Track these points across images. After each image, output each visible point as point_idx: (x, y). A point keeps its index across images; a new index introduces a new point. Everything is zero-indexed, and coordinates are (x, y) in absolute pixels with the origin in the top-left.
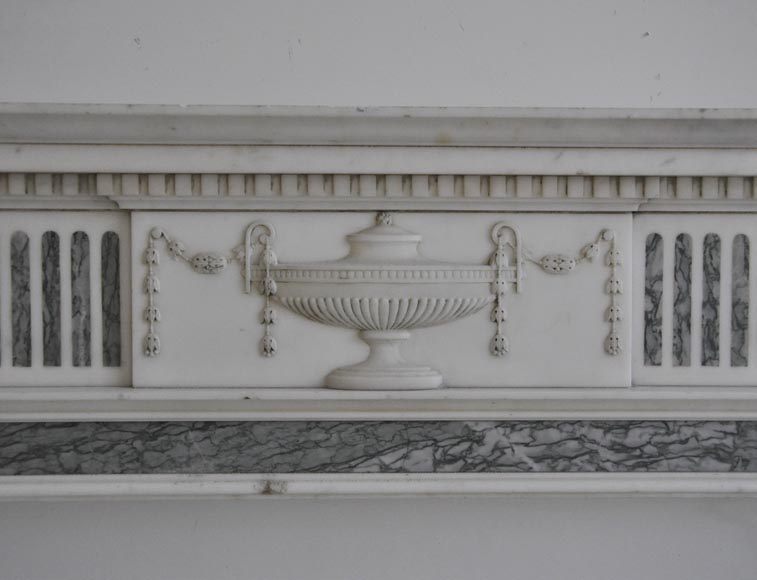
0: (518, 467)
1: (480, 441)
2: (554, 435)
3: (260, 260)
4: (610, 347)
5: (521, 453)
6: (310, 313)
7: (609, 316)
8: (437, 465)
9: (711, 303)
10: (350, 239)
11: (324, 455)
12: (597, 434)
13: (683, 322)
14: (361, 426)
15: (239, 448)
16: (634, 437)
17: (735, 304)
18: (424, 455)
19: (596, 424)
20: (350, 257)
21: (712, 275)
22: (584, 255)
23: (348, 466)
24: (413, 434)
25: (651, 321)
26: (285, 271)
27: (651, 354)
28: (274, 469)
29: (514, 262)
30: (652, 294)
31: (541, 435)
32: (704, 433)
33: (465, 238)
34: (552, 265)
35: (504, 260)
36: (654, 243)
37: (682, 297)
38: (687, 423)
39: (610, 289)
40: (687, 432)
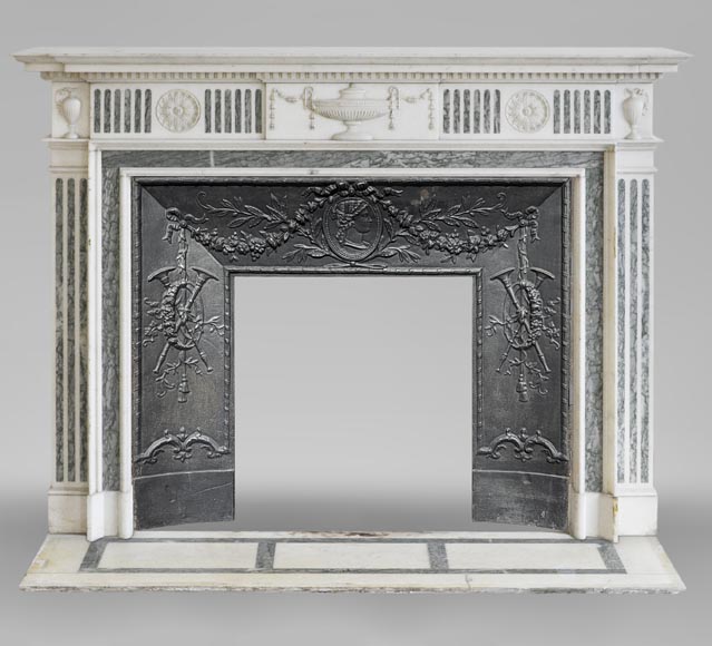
0: (399, 166)
1: (386, 158)
2: (411, 156)
3: (309, 99)
4: (431, 127)
5: (400, 162)
6: (327, 116)
7: (430, 116)
8: (371, 165)
9: (467, 112)
10: (340, 92)
11: (331, 162)
12: (427, 155)
13: (457, 118)
14: (344, 152)
15: (302, 160)
16: (440, 157)
17: (475, 113)
18: (366, 162)
19: (426, 152)
20: (341, 97)
21: (467, 103)
22: (421, 97)
23: (339, 165)
24: (362, 155)
25: (446, 118)
26: (318, 103)
27: (446, 129)
28: (314, 166)
29: (397, 99)
30: (446, 110)
31: (407, 156)
32: (464, 155)
33: (380, 92)
34: (410, 100)
35: (394, 98)
36: (446, 93)
37: (457, 110)
38: (459, 152)
39: (431, 108)
40: (458, 155)
